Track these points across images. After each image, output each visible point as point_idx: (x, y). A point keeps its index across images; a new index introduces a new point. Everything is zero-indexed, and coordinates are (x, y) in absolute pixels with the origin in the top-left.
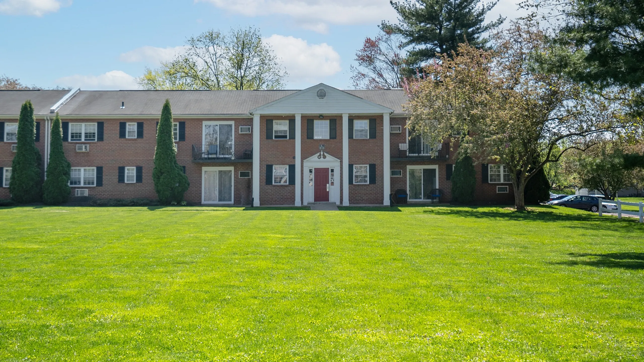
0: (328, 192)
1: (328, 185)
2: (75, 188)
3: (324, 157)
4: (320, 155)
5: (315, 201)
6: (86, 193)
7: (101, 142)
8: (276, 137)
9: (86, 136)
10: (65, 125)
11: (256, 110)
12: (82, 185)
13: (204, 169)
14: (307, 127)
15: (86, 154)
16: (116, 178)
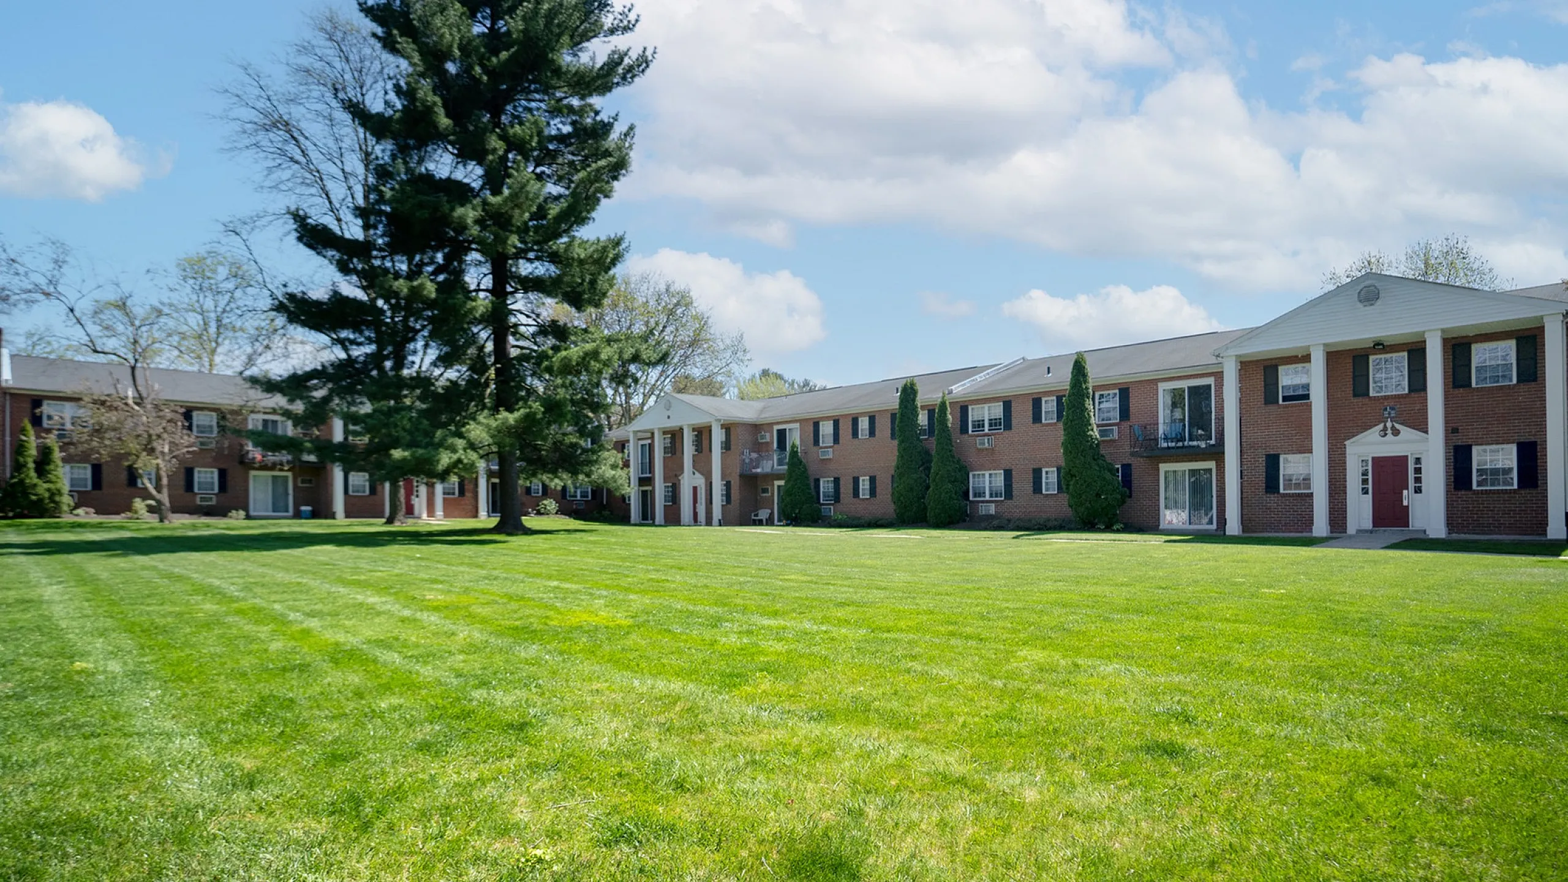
0: (1408, 507)
1: (1405, 492)
2: (979, 502)
3: (1396, 432)
4: (1385, 429)
5: (1374, 526)
6: (992, 508)
7: (1007, 432)
8: (1285, 399)
9: (990, 425)
10: (964, 410)
11: (1227, 348)
12: (987, 498)
13: (1164, 467)
14: (1354, 372)
15: (992, 451)
16: (1029, 487)
